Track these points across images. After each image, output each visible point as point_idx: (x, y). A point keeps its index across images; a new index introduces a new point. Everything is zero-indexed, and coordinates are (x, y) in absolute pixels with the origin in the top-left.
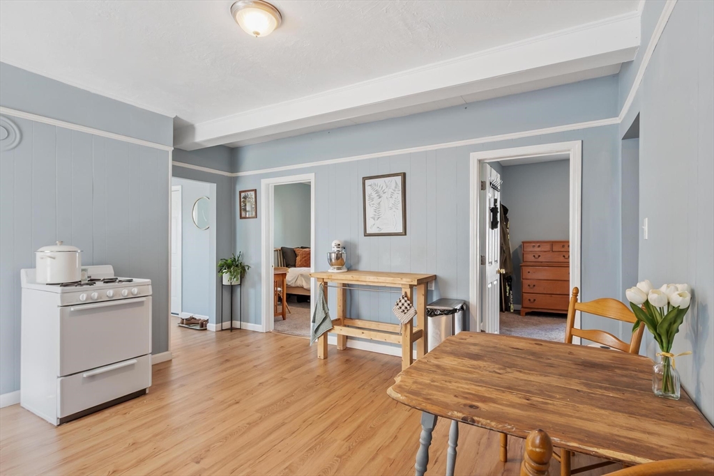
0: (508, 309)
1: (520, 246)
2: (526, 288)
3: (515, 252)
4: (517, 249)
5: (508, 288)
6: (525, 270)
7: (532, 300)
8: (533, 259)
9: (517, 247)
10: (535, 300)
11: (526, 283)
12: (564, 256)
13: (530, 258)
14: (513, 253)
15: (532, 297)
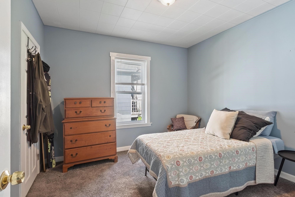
0: (49, 165)
1: (62, 103)
2: (68, 145)
3: (57, 109)
4: (59, 106)
5: (49, 144)
6: (67, 126)
7: (74, 154)
8: (74, 115)
9: (59, 103)
10: (77, 154)
11: (68, 139)
12: (101, 111)
13: (71, 113)
14: (55, 109)
15: (73, 152)
